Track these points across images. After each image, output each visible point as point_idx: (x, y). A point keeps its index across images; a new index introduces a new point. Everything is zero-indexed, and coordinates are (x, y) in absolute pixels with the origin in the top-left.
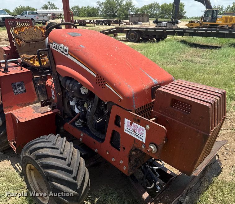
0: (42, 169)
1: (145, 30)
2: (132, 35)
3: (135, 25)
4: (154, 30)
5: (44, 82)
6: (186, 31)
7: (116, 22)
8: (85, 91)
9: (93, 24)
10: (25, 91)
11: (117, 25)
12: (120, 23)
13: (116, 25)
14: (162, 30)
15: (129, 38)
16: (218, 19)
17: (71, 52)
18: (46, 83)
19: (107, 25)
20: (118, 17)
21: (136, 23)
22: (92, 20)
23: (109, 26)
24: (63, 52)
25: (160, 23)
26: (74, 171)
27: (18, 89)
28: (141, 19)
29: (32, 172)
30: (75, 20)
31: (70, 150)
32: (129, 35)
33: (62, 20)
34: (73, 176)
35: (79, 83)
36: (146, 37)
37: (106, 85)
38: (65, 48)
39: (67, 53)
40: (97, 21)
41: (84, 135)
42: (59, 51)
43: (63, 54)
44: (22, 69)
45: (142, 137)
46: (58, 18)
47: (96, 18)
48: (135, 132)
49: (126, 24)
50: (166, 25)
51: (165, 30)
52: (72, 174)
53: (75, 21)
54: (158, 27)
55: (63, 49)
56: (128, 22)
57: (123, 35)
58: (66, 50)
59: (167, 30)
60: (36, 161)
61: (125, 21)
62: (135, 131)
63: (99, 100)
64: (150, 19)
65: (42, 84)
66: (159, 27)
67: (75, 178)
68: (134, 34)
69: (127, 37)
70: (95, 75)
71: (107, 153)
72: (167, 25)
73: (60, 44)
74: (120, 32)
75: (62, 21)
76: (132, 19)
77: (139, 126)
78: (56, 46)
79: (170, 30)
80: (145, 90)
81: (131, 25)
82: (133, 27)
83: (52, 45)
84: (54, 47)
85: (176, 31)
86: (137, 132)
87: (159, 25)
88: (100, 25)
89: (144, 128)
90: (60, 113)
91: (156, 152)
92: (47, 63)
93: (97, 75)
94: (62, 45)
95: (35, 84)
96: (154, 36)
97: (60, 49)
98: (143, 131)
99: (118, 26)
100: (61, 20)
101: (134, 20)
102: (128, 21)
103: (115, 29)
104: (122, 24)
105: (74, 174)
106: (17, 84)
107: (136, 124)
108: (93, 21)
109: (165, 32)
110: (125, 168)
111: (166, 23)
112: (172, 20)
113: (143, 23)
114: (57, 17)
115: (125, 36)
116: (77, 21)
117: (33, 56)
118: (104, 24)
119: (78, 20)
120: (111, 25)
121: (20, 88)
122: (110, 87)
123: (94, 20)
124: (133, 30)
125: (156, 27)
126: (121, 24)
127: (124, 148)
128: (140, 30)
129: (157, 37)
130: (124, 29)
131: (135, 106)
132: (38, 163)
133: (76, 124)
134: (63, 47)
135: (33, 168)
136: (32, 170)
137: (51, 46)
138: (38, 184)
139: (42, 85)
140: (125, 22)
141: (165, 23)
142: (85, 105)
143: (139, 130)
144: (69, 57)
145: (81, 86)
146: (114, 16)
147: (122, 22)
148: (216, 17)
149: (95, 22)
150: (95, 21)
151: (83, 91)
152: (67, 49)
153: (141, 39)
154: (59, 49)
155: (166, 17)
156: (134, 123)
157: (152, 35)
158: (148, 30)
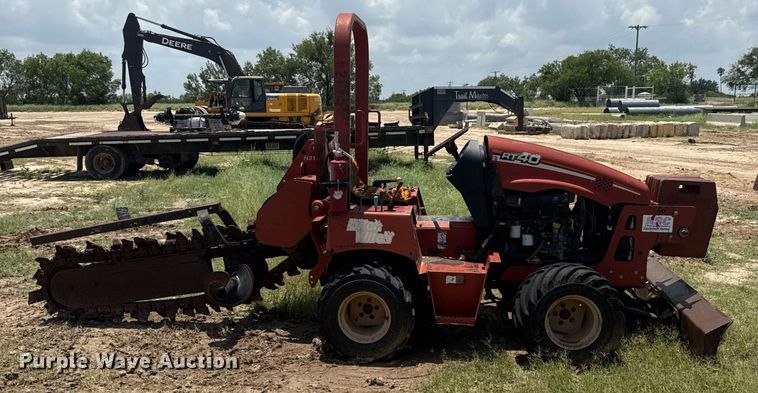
4: (179, 141)
6: (276, 138)
16: (269, 104)
17: (545, 160)
24: (526, 162)
37: (614, 185)
38: (533, 156)
39: (536, 163)
42: (517, 162)
45: (668, 228)
48: (658, 226)
55: (528, 158)
59: (221, 139)
68: (107, 155)
70: (593, 179)
77: (664, 217)
78: (511, 156)
79: (231, 137)
83: (499, 156)
85: (248, 139)
86: (661, 225)
87: (182, 126)
89: (670, 217)
93: (598, 177)
94: (525, 154)
97: (522, 159)
98: (670, 220)
103: (35, 146)
107: (660, 216)
122: (619, 187)
124: (104, 143)
128: (130, 142)
134: (530, 156)
137: (497, 158)
142: (556, 226)
143: (664, 221)
144: (541, 166)
148: (264, 98)
152: (538, 157)
154: (516, 159)
156: (657, 216)
157: (172, 155)
158: (160, 141)
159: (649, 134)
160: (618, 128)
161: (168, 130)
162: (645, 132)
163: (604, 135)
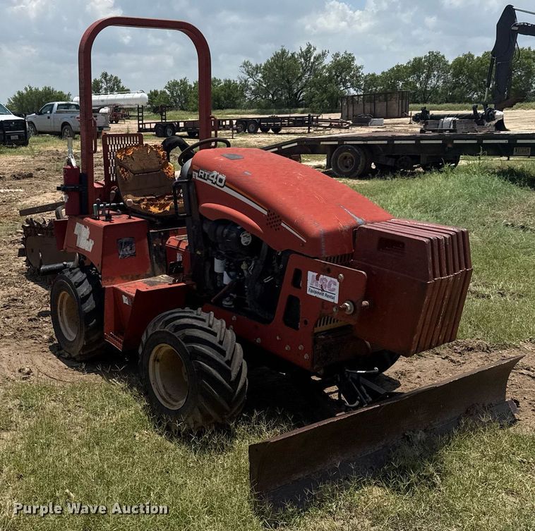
0: (184, 344)
1: (386, 142)
2: (346, 158)
3: (359, 128)
4: (414, 142)
5: (164, 241)
7: (298, 122)
8: (247, 240)
9: (228, 131)
10: (134, 255)
11: (301, 131)
12: (310, 123)
13: (297, 131)
14: (441, 142)
15: (336, 167)
17: (230, 183)
18: (167, 243)
19: (271, 131)
20: (306, 106)
21: (362, 122)
22: (225, 120)
23: (276, 136)
24: (215, 183)
25: (436, 122)
26: (227, 353)
27: (124, 250)
28: (381, 107)
29: (157, 365)
30: (178, 122)
31: (222, 325)
32: (336, 158)
33: (142, 124)
34: (226, 359)
35: (239, 228)
36: (390, 162)
37: (282, 224)
38: (220, 176)
39: (222, 185)
40: (239, 121)
41: (237, 318)
42: (209, 182)
43: (215, 186)
44: (130, 218)
45: (333, 295)
46: (128, 117)
47: (236, 113)
48: (323, 290)
49: (331, 126)
50: (454, 126)
51: (451, 139)
52: (225, 357)
53: (178, 124)
54: (429, 134)
55: (216, 178)
56: (336, 120)
57: (319, 160)
58: (221, 180)
59: (455, 142)
60: (174, 334)
61: (325, 116)
62: (324, 288)
63: (270, 249)
64: (411, 106)
65: (161, 244)
66: (433, 131)
67: (229, 363)
68: (350, 154)
69: (328, 165)
70: (266, 213)
71: (278, 338)
72: (458, 127)
73: (211, 171)
74: (309, 150)
75: (141, 126)
76: (351, 109)
77: (329, 279)
78: (205, 174)
79: (468, 139)
80: (342, 231)
81: (347, 128)
82: (350, 134)
83: (197, 174)
84: (201, 177)
85: (485, 142)
86: (327, 289)
87: (433, 127)
88: (250, 132)
89: (336, 280)
90: (195, 287)
91: (352, 311)
92: (170, 209)
93: (269, 211)
94: (215, 173)
95: (150, 244)
96: (416, 159)
97: (212, 179)
98: (335, 284)
99: (304, 133)
100: (139, 124)
101: (359, 111)
102: (337, 116)
103: (296, 144)
104: (318, 126)
105: (228, 357)
106: (124, 240)
107: (325, 276)
108: (228, 123)
109: (450, 146)
110: (306, 356)
111: (454, 121)
112: (475, 109)
113: (386, 121)
114: (125, 116)
115: (324, 163)
116: (182, 125)
117: (142, 198)
118: (259, 131)
119: (185, 122)
120: (283, 131)
121: (128, 248)
122: (287, 228)
123: (231, 121)
124: (348, 143)
125: (422, 131)
126: (314, 126)
127: (306, 322)
128: (369, 142)
129: (423, 160)
130: (322, 143)
131: (324, 252)
132: (177, 336)
133: (225, 303)
134: (218, 175)
135: (160, 358)
136: (158, 361)
137: (195, 175)
138: (164, 386)
139: (161, 246)
140: (325, 121)
141: (450, 119)
142: (244, 266)
143: (330, 285)
144: (226, 189)
145: (242, 230)
146: (294, 103)
147: (317, 120)
149: (235, 126)
150: (234, 122)
151: (245, 240)
152: (224, 178)
153: (373, 167)
154: (208, 179)
155: (470, 98)
156: (321, 276)
157: (410, 156)
158: (396, 142)
161: (418, 130)
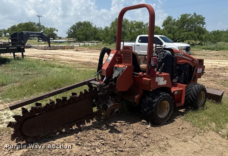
37: (194, 61)
83: (176, 54)
94: (181, 53)
98: (201, 69)
154: (179, 55)
159: (63, 48)
160: (55, 46)
162: (62, 48)
163: (51, 49)
